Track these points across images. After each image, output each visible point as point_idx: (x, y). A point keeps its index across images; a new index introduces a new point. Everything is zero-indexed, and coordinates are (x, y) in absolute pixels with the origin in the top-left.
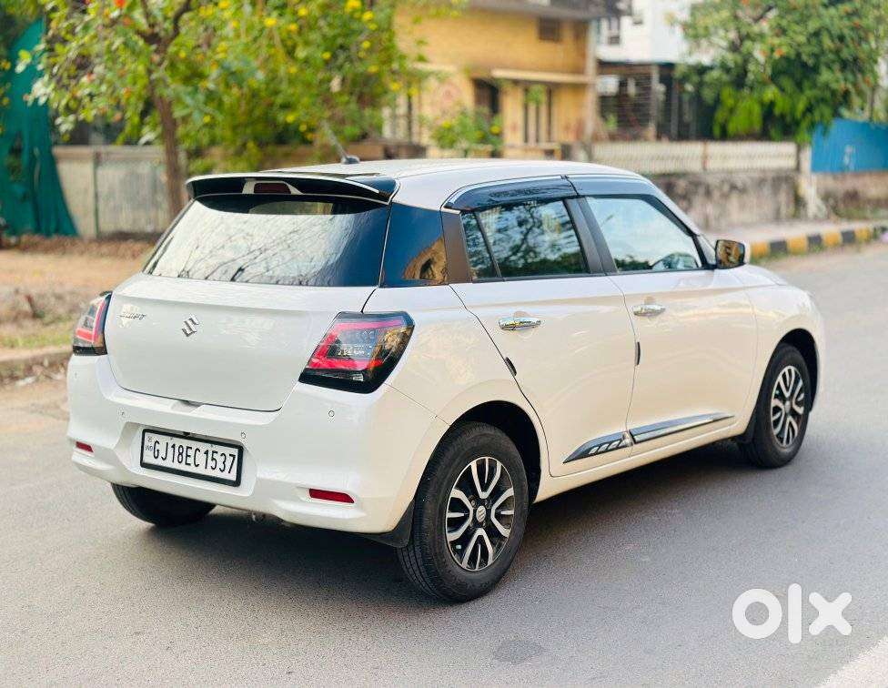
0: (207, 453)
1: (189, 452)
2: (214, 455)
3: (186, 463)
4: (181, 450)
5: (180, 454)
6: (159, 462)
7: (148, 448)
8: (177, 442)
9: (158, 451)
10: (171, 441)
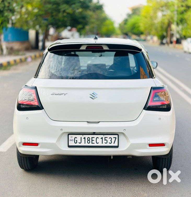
0: (102, 138)
1: (93, 139)
2: (106, 139)
3: (92, 143)
4: (89, 139)
5: (88, 140)
6: (78, 144)
7: (71, 140)
8: (87, 136)
9: (77, 141)
10: (83, 137)
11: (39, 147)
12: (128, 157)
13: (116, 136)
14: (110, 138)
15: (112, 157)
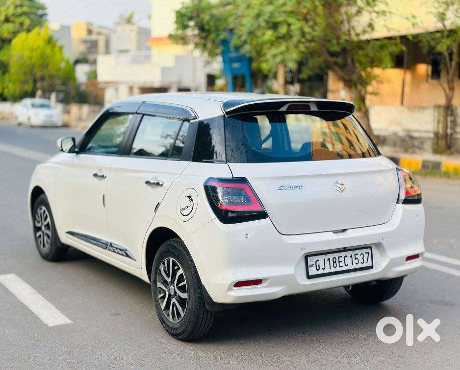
0: (351, 256)
1: (340, 260)
2: (357, 256)
3: (340, 267)
4: (335, 260)
5: (334, 262)
6: (321, 272)
7: (311, 266)
8: (331, 256)
9: (319, 265)
10: (327, 257)
11: (265, 285)
12: (374, 283)
13: (369, 250)
14: (361, 254)
15: (351, 288)
